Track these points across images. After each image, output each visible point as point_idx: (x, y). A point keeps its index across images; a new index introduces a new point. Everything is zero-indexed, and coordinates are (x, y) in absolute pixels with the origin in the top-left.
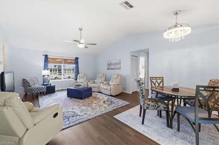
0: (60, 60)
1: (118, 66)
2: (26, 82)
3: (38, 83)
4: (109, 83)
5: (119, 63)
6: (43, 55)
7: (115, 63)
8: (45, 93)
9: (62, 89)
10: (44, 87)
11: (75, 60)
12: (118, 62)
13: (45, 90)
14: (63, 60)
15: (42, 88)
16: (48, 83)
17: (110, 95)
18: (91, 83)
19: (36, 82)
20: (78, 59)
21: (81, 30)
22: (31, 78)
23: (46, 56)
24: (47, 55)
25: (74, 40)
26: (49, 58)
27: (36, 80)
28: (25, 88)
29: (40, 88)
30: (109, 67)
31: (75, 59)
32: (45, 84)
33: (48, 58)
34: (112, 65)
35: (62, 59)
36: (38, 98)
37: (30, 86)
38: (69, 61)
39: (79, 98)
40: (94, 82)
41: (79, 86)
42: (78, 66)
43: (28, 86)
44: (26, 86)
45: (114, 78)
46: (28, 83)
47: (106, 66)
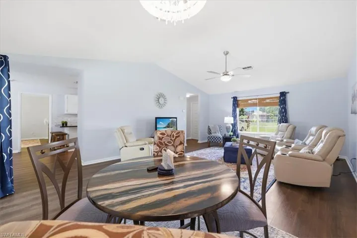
0: (253, 101)
3: (219, 132)
6: (231, 98)
11: (280, 97)
14: (258, 101)
20: (285, 95)
21: (226, 54)
23: (235, 99)
26: (239, 101)
27: (218, 128)
29: (217, 137)
31: (279, 95)
33: (236, 101)
35: (256, 99)
37: (211, 134)
38: (268, 101)
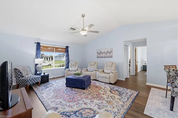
1: (110, 54)
2: (19, 72)
3: (31, 73)
4: (104, 71)
5: (111, 52)
6: (35, 43)
7: (106, 52)
8: (39, 83)
9: (54, 77)
10: (39, 77)
11: (66, 49)
12: (109, 51)
13: (40, 80)
14: (54, 49)
15: (37, 78)
16: (41, 72)
17: (109, 83)
18: (84, 71)
19: (29, 72)
20: (68, 48)
21: (83, 16)
22: (23, 67)
24: (40, 43)
25: (71, 28)
27: (29, 69)
28: (17, 79)
29: (35, 78)
30: (99, 55)
32: (38, 73)
33: (40, 46)
34: (102, 54)
35: (53, 47)
36: (33, 90)
37: (23, 77)
38: (60, 49)
39: (80, 88)
40: (87, 70)
41: (79, 76)
42: (68, 54)
43: (21, 76)
44: (18, 77)
45: (108, 66)
46: (21, 73)
47: (96, 55)
